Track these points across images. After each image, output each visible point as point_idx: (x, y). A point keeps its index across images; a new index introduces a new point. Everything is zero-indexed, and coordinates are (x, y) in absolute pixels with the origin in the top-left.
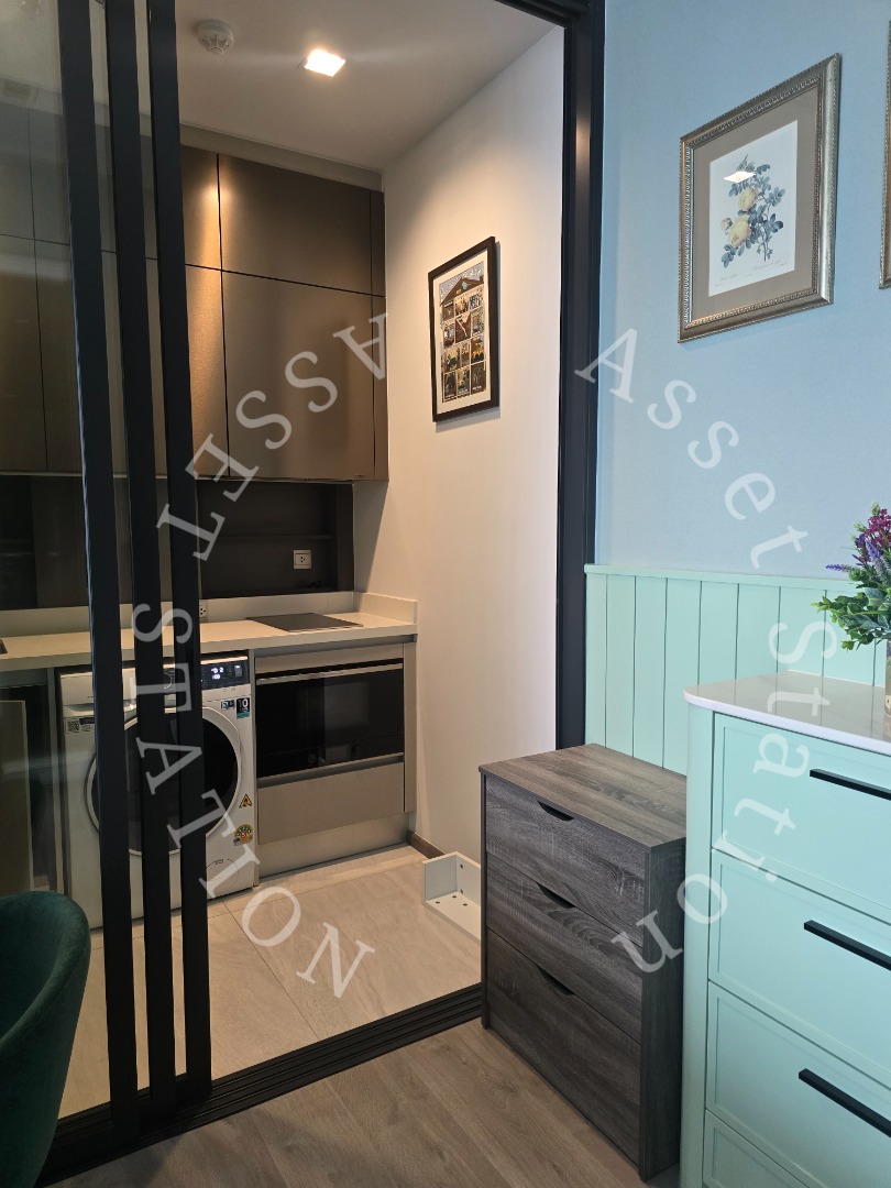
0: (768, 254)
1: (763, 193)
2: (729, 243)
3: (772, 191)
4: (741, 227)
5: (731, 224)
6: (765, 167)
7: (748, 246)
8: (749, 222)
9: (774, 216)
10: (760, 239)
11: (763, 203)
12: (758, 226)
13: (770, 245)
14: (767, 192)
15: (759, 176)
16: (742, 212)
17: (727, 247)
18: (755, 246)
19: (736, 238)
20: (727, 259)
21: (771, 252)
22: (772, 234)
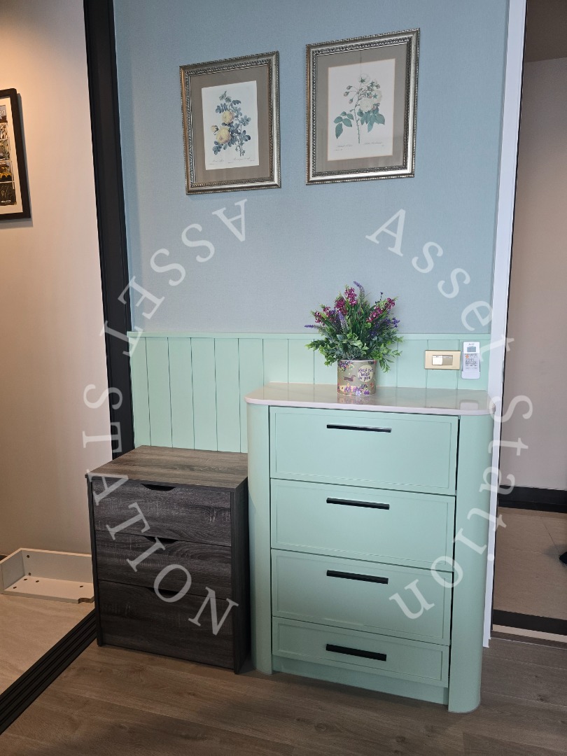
0: (243, 153)
1: (237, 117)
2: (217, 140)
3: (243, 117)
4: (224, 133)
5: (217, 129)
6: (238, 102)
7: (230, 146)
8: (229, 131)
9: (245, 131)
10: (237, 143)
11: (238, 122)
12: (234, 136)
13: (244, 147)
14: (240, 117)
15: (234, 106)
16: (224, 124)
17: (216, 143)
18: (234, 146)
19: (221, 139)
20: (217, 149)
21: (244, 152)
22: (244, 141)
